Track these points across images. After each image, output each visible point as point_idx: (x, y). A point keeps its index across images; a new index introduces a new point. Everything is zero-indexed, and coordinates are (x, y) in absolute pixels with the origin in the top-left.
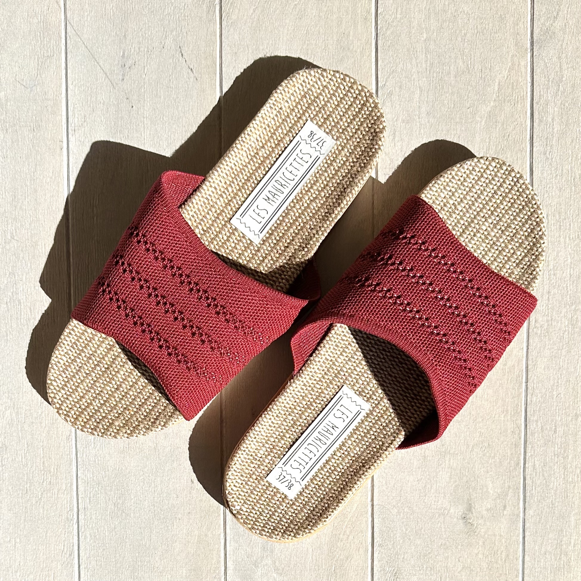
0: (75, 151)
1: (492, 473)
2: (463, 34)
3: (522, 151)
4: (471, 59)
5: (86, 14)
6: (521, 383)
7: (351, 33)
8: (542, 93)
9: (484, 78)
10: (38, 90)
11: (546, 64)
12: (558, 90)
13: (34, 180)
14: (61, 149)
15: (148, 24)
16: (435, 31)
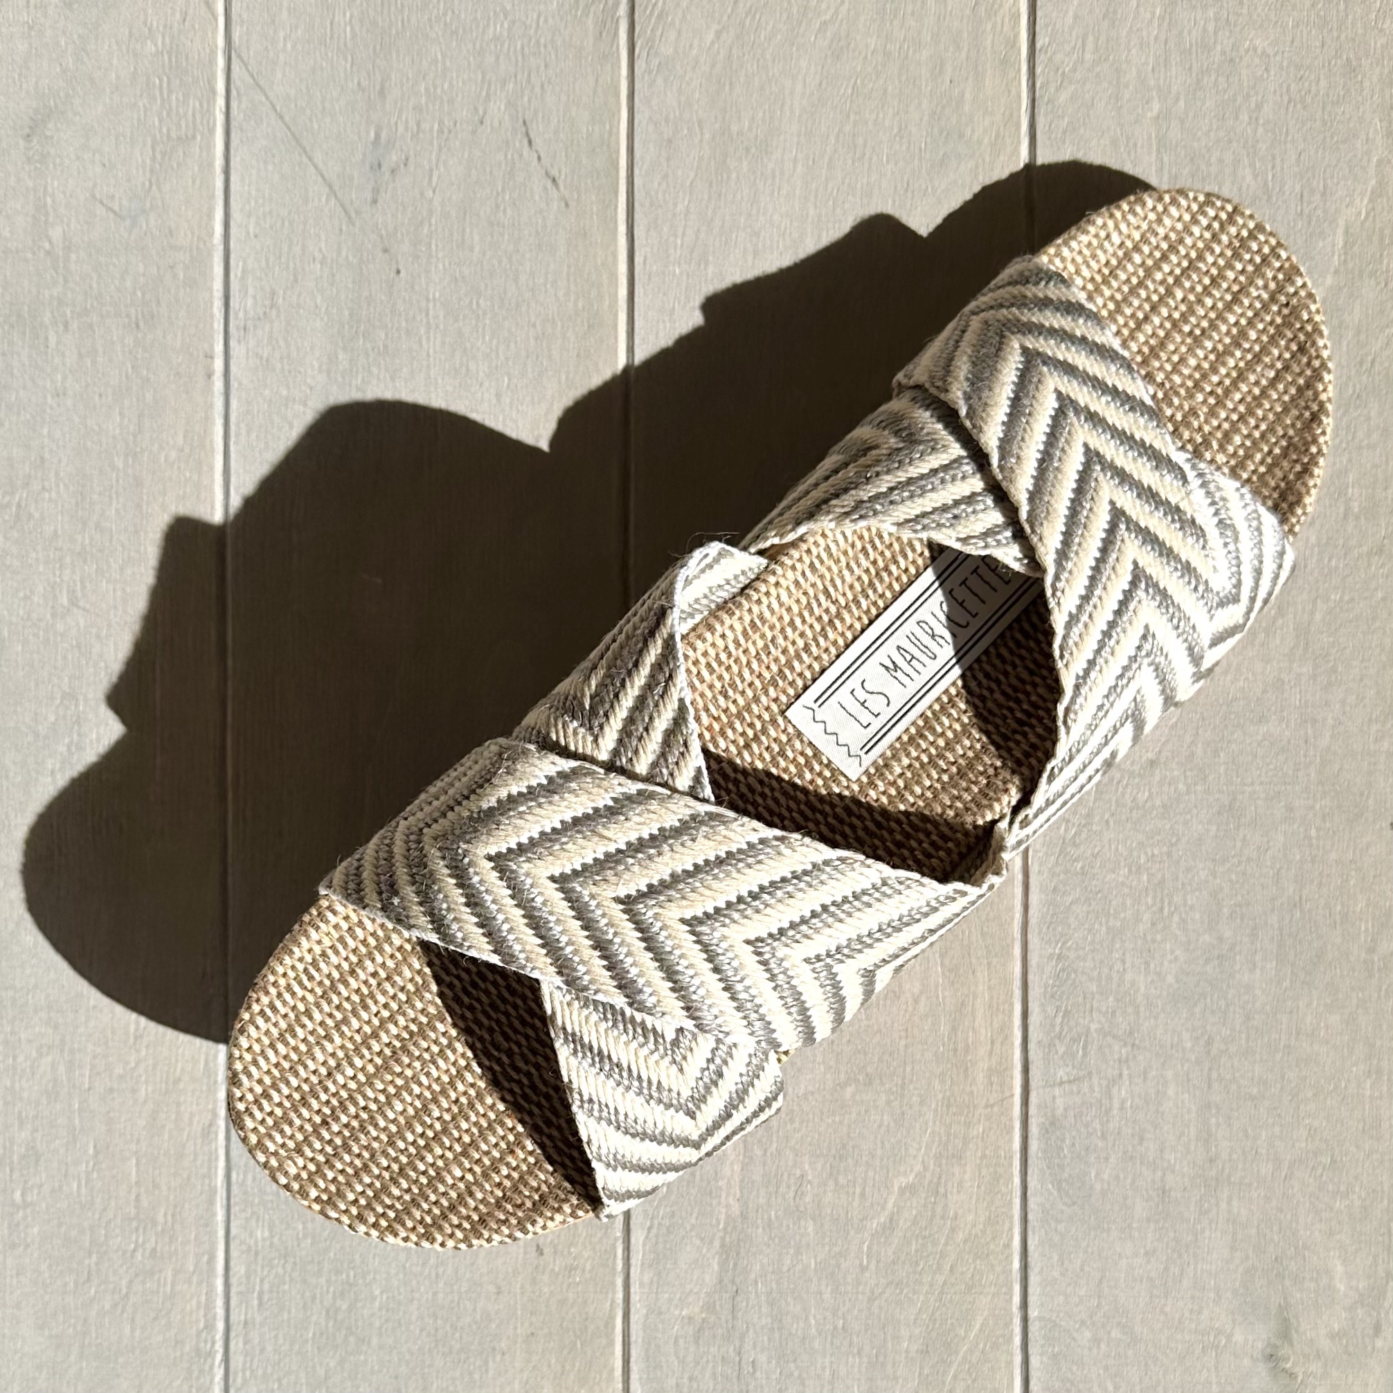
0: (245, 381)
1: (1343, 1237)
2: (1253, 105)
4: (1273, 167)
5: (282, 34)
7: (968, 96)
9: (1309, 216)
10: (152, 222)
13: (135, 454)
14: (209, 376)
15: (444, 62)
16: (1182, 97)
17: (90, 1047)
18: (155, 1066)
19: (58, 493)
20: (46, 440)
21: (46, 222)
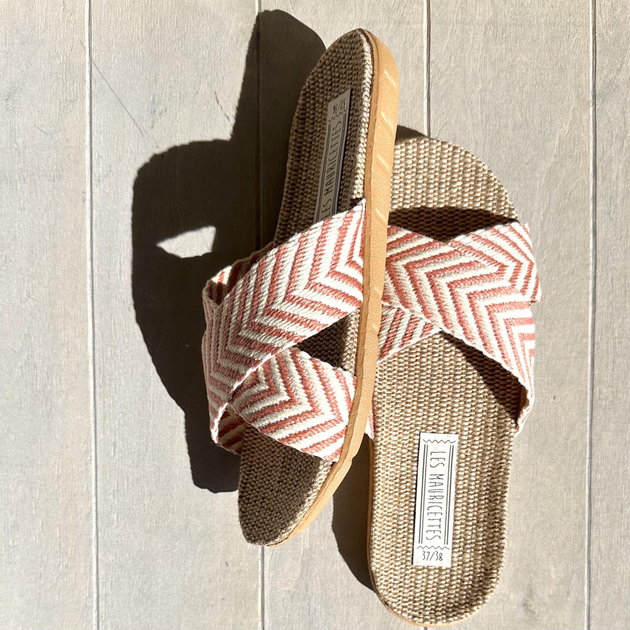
0: (99, 203)
1: (554, 556)
2: (521, 85)
3: (584, 211)
4: (529, 111)
5: (113, 56)
6: (585, 459)
8: (605, 149)
9: (544, 132)
10: (60, 137)
11: (609, 118)
12: (623, 146)
13: (54, 233)
14: (84, 201)
15: (181, 68)
16: (491, 82)
17: (39, 481)
18: (66, 489)
19: (22, 251)
20: (17, 229)
21: (15, 136)
